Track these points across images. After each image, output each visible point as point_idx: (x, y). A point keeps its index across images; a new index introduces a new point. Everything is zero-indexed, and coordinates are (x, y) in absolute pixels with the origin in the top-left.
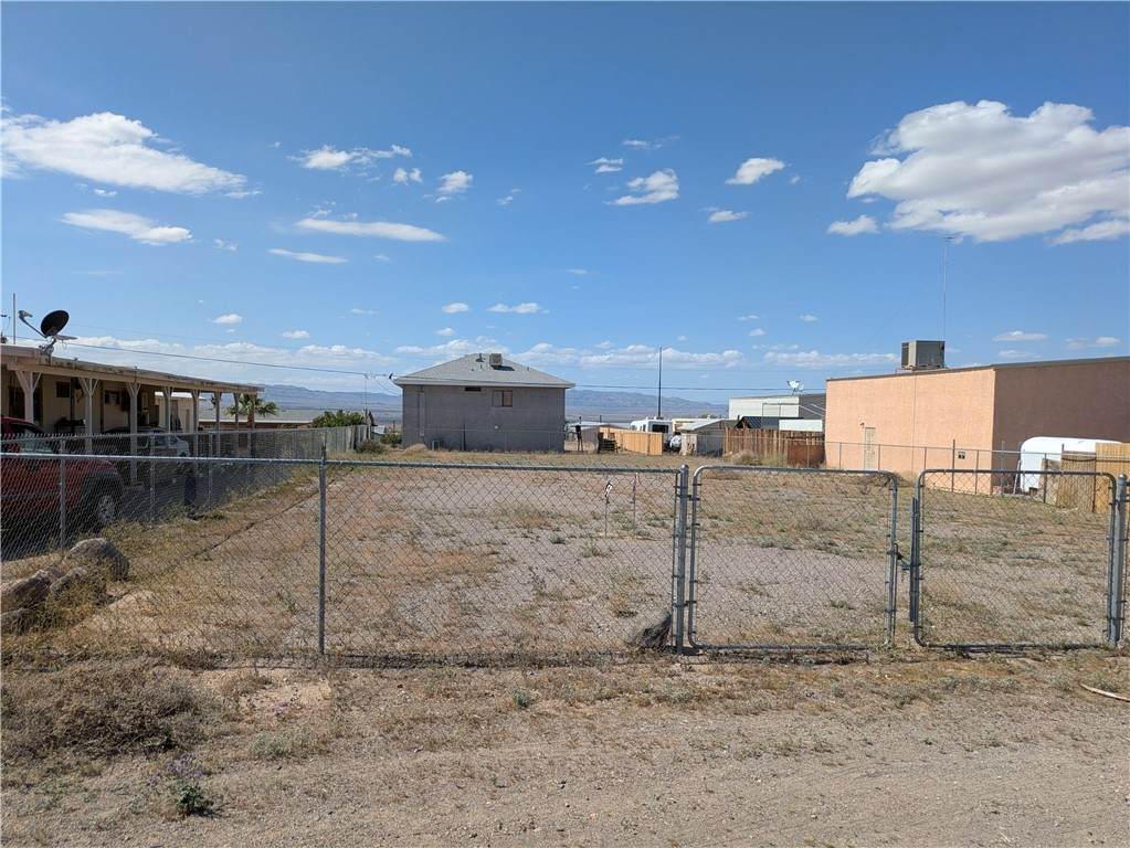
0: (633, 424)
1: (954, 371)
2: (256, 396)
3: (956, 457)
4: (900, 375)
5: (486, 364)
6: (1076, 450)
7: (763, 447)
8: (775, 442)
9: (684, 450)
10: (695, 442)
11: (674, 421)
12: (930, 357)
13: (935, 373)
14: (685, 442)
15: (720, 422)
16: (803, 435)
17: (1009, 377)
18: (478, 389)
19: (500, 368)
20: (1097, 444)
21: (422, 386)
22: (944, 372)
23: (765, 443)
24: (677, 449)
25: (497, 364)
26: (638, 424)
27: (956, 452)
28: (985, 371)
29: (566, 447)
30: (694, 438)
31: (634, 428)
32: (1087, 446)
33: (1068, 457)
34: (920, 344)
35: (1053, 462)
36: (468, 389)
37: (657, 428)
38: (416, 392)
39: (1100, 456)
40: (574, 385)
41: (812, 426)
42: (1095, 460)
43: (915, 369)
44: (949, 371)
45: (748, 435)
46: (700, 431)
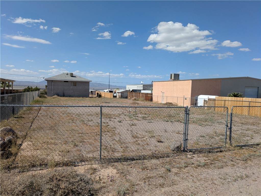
0: (104, 90)
1: (181, 80)
2: (6, 82)
3: (184, 99)
4: (170, 81)
5: (69, 75)
6: (211, 98)
7: (138, 96)
8: (140, 95)
9: (118, 97)
10: (120, 95)
11: (114, 90)
12: (176, 77)
13: (177, 81)
14: (118, 95)
15: (126, 91)
16: (147, 94)
17: (194, 82)
18: (67, 82)
19: (73, 76)
20: (216, 97)
21: (52, 80)
22: (179, 81)
23: (138, 95)
24: (116, 97)
25: (72, 75)
26: (106, 91)
27: (185, 98)
28: (189, 81)
29: (90, 96)
30: (120, 94)
31: (105, 91)
32: (213, 97)
33: (209, 100)
34: (174, 74)
35: (206, 100)
36: (65, 81)
37: (110, 92)
38: (50, 82)
39: (216, 99)
40: (92, 81)
41: (149, 92)
42: (215, 100)
43: (173, 80)
44: (180, 81)
45: (134, 94)
46: (122, 93)
